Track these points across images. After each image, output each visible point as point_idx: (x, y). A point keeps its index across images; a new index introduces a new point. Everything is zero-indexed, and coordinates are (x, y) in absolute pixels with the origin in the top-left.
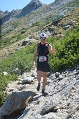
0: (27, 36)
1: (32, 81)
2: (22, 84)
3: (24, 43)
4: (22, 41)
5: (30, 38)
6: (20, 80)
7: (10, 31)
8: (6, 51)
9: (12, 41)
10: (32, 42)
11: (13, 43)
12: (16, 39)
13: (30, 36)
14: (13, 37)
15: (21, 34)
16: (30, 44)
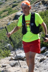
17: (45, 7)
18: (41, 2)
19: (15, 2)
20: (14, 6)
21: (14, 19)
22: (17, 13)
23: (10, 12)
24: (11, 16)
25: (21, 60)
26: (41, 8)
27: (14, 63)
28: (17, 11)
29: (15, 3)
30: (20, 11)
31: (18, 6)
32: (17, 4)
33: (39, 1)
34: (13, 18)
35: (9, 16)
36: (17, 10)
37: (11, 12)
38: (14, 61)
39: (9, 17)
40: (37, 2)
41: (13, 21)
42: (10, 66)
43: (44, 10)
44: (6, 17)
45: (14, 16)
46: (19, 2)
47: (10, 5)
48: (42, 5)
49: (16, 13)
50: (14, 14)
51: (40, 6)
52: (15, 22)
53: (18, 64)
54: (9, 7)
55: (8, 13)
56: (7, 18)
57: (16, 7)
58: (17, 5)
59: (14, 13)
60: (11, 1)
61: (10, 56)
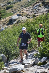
17: (46, 9)
18: (41, 3)
19: (10, 3)
20: (8, 8)
21: (8, 24)
22: (12, 16)
23: (4, 15)
24: (5, 20)
26: (41, 11)
28: (13, 14)
29: (9, 4)
30: (16, 14)
32: (12, 5)
33: (38, 2)
34: (8, 22)
35: (2, 20)
36: (13, 12)
37: (5, 16)
39: (2, 22)
40: (36, 4)
41: (7, 27)
43: (45, 13)
45: (9, 20)
46: (14, 3)
47: (3, 6)
48: (43, 7)
49: (10, 17)
50: (8, 18)
51: (40, 8)
52: (10, 27)
54: (3, 9)
57: (10, 9)
58: (12, 7)
59: (9, 16)
60: (5, 2)
61: (3, 69)
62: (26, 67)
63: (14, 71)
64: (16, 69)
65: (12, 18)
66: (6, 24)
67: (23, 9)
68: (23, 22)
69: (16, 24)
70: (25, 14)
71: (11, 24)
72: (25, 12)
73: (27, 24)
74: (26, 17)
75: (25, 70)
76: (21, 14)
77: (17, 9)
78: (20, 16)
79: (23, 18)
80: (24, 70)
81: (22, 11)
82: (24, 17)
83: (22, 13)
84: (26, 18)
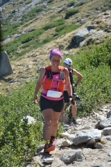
0: (82, 23)
1: (99, 140)
2: (74, 146)
3: (75, 42)
4: (68, 36)
5: (89, 28)
6: (67, 137)
7: (38, 11)
8: (30, 63)
9: (42, 38)
10: (94, 38)
11: (46, 42)
12: (52, 31)
13: (89, 23)
14: (46, 28)
15: (66, 18)
16: (88, 43)
19: (72, 4)
20: (69, 15)
21: (69, 48)
22: (76, 31)
23: (61, 29)
24: (63, 39)
25: (87, 148)
27: (72, 155)
28: (78, 27)
29: (72, 7)
30: (84, 25)
31: (78, 15)
32: (76, 8)
34: (69, 44)
35: (58, 40)
36: (78, 23)
37: (63, 31)
38: (70, 150)
39: (58, 43)
41: (66, 52)
42: (61, 163)
44: (52, 42)
45: (70, 39)
46: (82, 4)
47: (59, 12)
49: (73, 32)
50: (69, 34)
52: (73, 53)
53: (80, 157)
54: (59, 18)
55: (54, 33)
56: (54, 44)
57: (73, 17)
58: (77, 12)
59: (71, 31)
60: (63, 3)
61: (61, 137)
62: (106, 133)
63: (82, 141)
64: (87, 137)
65: (77, 34)
66: (66, 46)
67: (100, 15)
68: (98, 41)
69: (84, 46)
70: (103, 26)
71: (75, 48)
72: (104, 20)
73: (107, 46)
74: (106, 31)
75: (103, 138)
76: (95, 25)
77: (87, 16)
78: (92, 31)
79: (98, 34)
80: (102, 140)
81: (96, 20)
82: (101, 31)
83: (98, 23)
84: (105, 34)
